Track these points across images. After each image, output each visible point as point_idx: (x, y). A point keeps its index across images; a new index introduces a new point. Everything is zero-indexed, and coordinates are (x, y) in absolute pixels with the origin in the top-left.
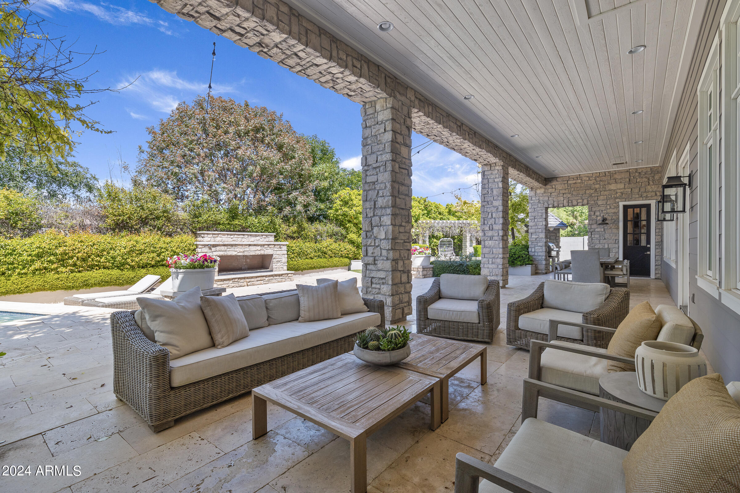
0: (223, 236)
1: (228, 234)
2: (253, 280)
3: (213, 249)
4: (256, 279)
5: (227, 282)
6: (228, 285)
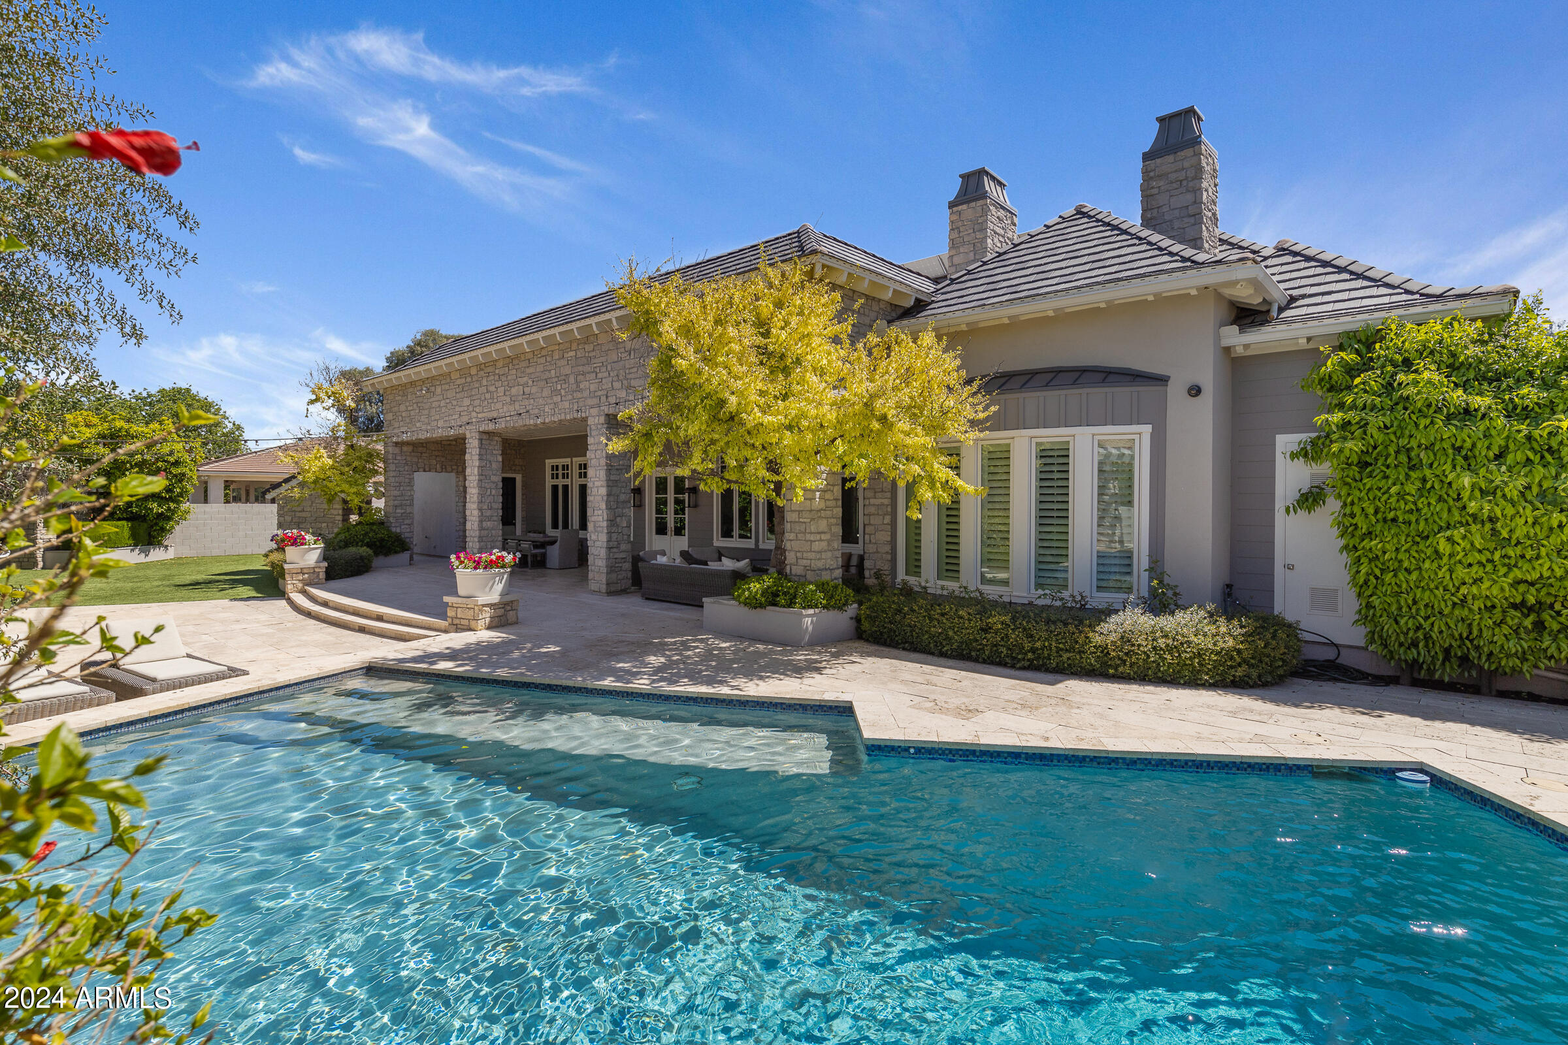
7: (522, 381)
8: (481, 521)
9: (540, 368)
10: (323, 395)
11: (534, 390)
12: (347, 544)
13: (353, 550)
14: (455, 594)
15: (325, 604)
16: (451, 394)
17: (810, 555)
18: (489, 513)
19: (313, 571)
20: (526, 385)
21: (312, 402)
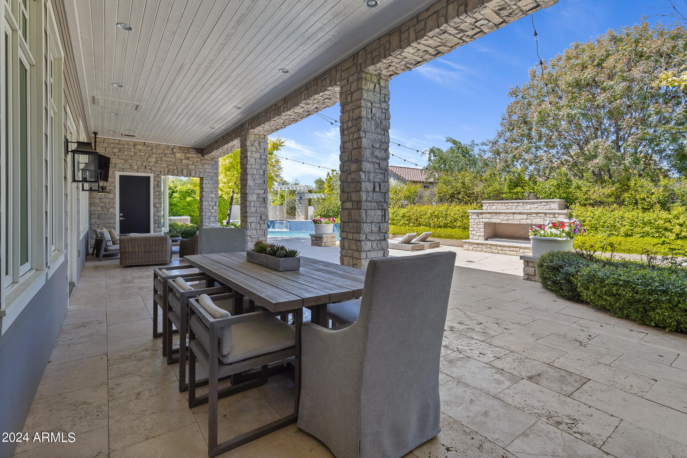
0: (498, 205)
1: (502, 203)
2: (504, 249)
3: (480, 216)
4: (508, 249)
5: (481, 246)
6: (481, 249)
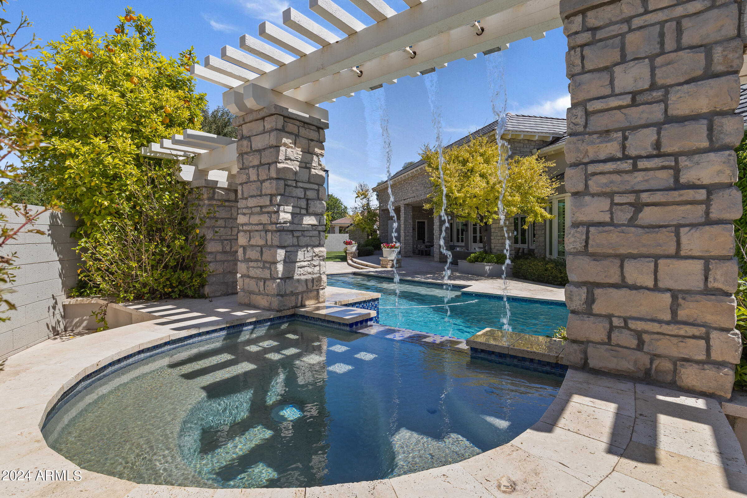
7: (416, 185)
8: (405, 237)
9: (420, 180)
10: (360, 195)
11: (419, 187)
12: (367, 245)
13: (368, 247)
14: (383, 257)
15: (355, 263)
16: (396, 191)
17: (499, 245)
18: (408, 234)
19: (354, 253)
20: (416, 186)
21: (357, 197)
